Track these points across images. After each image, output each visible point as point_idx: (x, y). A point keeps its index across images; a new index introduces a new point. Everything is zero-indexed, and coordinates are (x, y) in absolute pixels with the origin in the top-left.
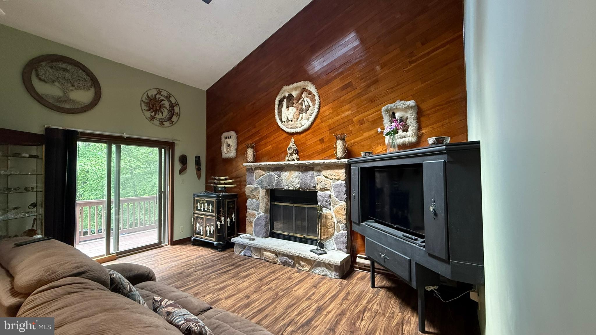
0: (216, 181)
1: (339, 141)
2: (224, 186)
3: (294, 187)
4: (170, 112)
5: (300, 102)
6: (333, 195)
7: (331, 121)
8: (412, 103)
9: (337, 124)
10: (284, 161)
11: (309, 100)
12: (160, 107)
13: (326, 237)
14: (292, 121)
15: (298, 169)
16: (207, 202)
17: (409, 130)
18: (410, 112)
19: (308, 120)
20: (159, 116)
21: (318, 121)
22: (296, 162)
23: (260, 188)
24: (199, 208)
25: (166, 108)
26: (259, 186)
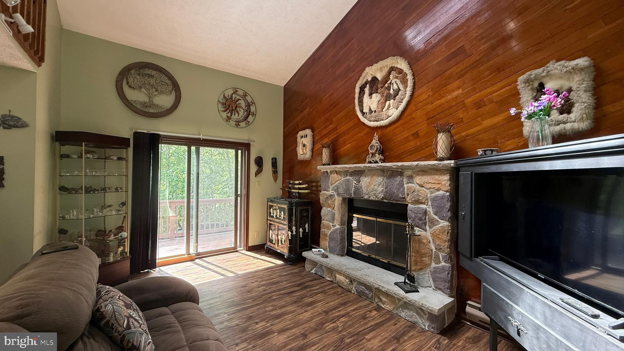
0: (290, 186)
1: (441, 134)
2: (298, 191)
3: (376, 197)
4: (245, 112)
5: (386, 85)
6: (430, 210)
7: (430, 107)
8: (583, 62)
9: (439, 110)
11: (398, 81)
12: (236, 107)
13: (418, 267)
14: (375, 111)
16: (280, 208)
17: (574, 109)
18: (577, 78)
19: (397, 109)
20: (235, 117)
21: (412, 107)
22: (380, 164)
23: (336, 196)
24: (272, 215)
25: (242, 107)
26: (335, 193)
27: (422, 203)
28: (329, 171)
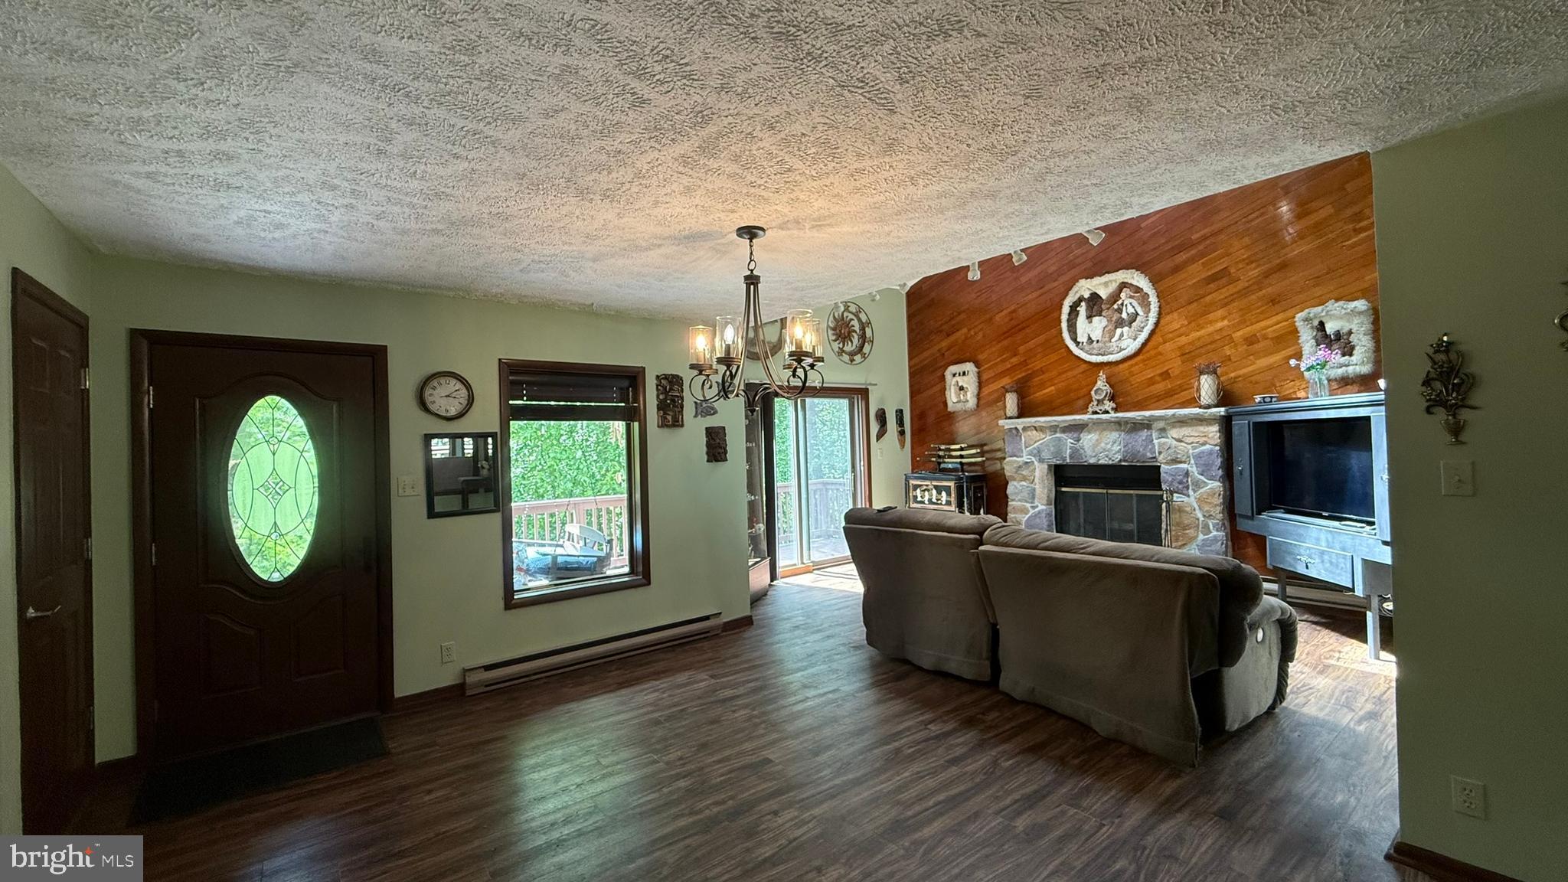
0: (941, 453)
1: (1206, 376)
2: (959, 460)
3: (1110, 459)
4: (860, 338)
5: (1115, 306)
6: (1194, 470)
7: (1184, 340)
8: (1361, 305)
9: (1198, 344)
10: (1086, 413)
11: (1135, 303)
12: (849, 332)
13: (1180, 543)
14: (1098, 341)
15: (1118, 427)
16: (936, 487)
17: (1355, 352)
18: (1356, 320)
19: (1135, 340)
20: (848, 348)
21: (1157, 339)
22: (1113, 415)
23: (1036, 463)
24: (919, 499)
25: (855, 331)
26: (1033, 459)
27: (1181, 462)
28: (1020, 427)
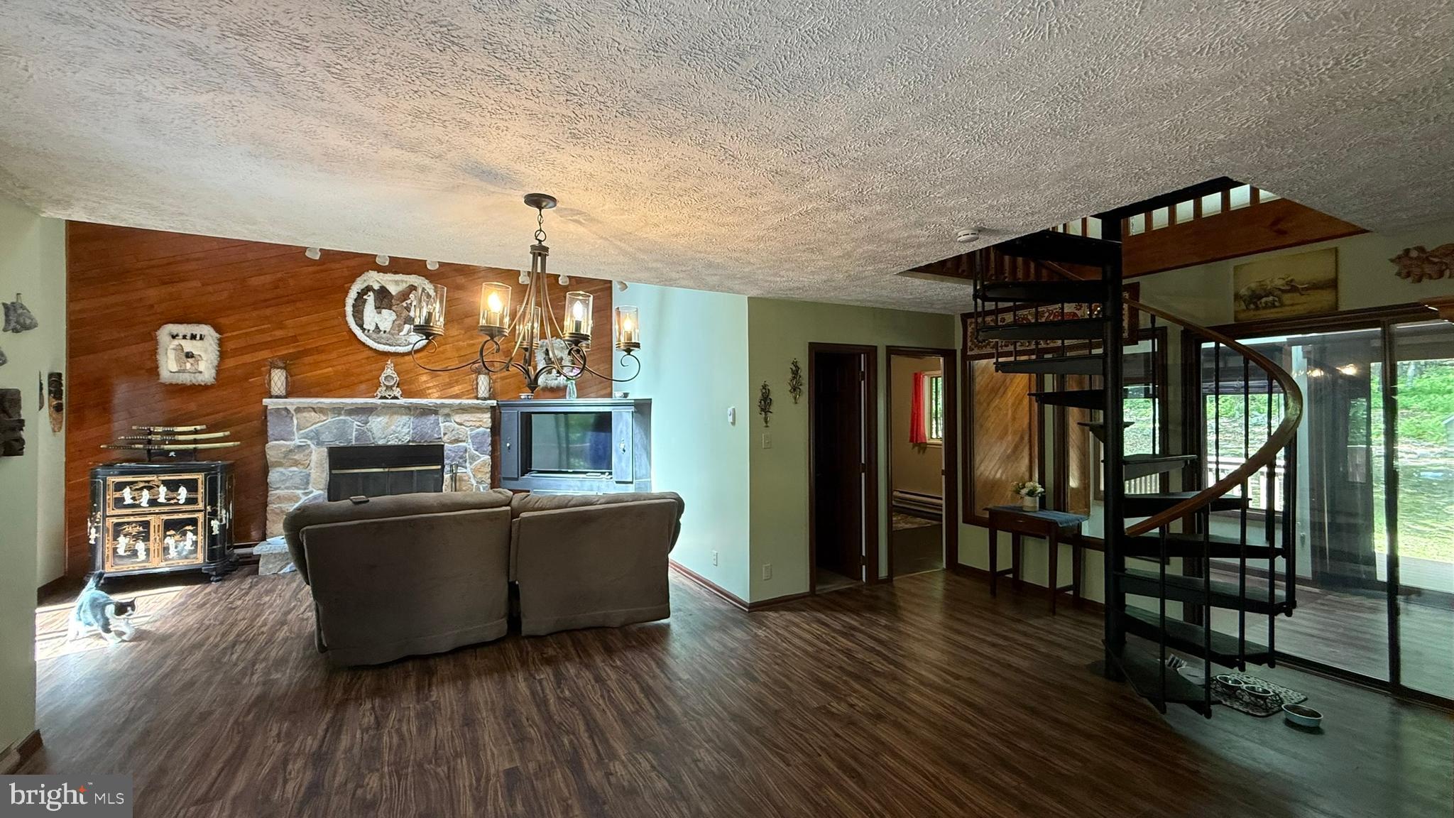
0: (155, 438)
1: (483, 376)
2: (190, 446)
3: (399, 440)
5: (404, 304)
6: (471, 447)
7: (461, 345)
10: (374, 397)
14: (385, 332)
15: (408, 412)
16: (165, 483)
22: (402, 400)
23: (312, 446)
26: (309, 442)
27: (461, 441)
28: (291, 408)
